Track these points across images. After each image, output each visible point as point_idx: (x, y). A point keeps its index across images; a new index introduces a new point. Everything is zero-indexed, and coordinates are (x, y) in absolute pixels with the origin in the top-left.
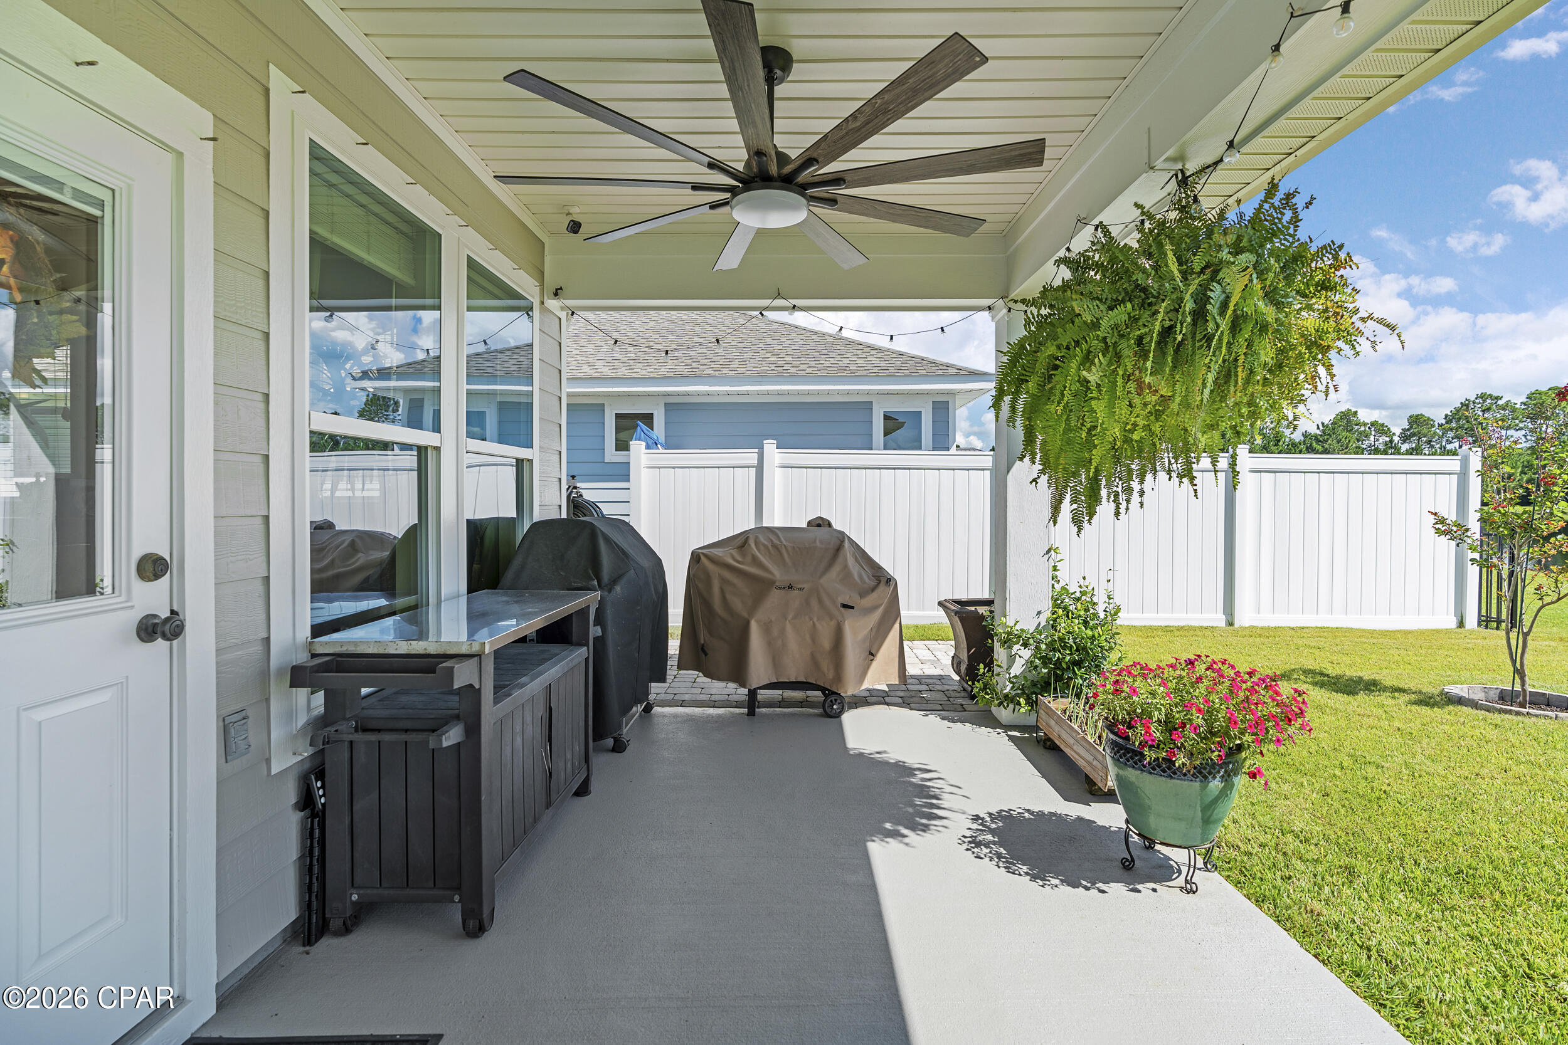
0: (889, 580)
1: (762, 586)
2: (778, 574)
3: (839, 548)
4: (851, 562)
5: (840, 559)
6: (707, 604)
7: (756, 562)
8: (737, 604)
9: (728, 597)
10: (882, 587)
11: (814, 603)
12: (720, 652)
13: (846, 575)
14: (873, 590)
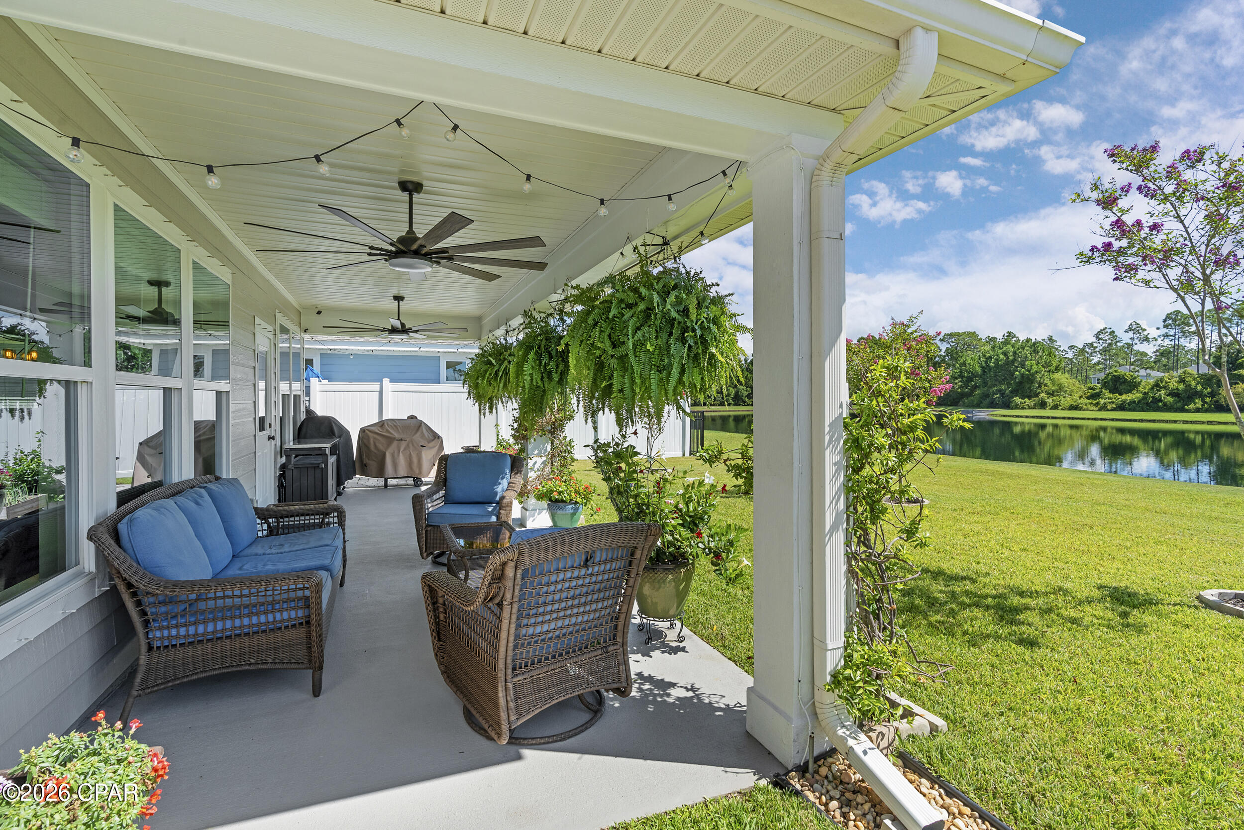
0: (439, 437)
1: (390, 440)
2: (396, 435)
3: (420, 426)
4: (424, 431)
5: (420, 430)
6: (367, 447)
7: (388, 431)
8: (381, 447)
9: (377, 444)
10: (436, 440)
11: (411, 445)
12: (373, 465)
13: (423, 436)
14: (433, 440)
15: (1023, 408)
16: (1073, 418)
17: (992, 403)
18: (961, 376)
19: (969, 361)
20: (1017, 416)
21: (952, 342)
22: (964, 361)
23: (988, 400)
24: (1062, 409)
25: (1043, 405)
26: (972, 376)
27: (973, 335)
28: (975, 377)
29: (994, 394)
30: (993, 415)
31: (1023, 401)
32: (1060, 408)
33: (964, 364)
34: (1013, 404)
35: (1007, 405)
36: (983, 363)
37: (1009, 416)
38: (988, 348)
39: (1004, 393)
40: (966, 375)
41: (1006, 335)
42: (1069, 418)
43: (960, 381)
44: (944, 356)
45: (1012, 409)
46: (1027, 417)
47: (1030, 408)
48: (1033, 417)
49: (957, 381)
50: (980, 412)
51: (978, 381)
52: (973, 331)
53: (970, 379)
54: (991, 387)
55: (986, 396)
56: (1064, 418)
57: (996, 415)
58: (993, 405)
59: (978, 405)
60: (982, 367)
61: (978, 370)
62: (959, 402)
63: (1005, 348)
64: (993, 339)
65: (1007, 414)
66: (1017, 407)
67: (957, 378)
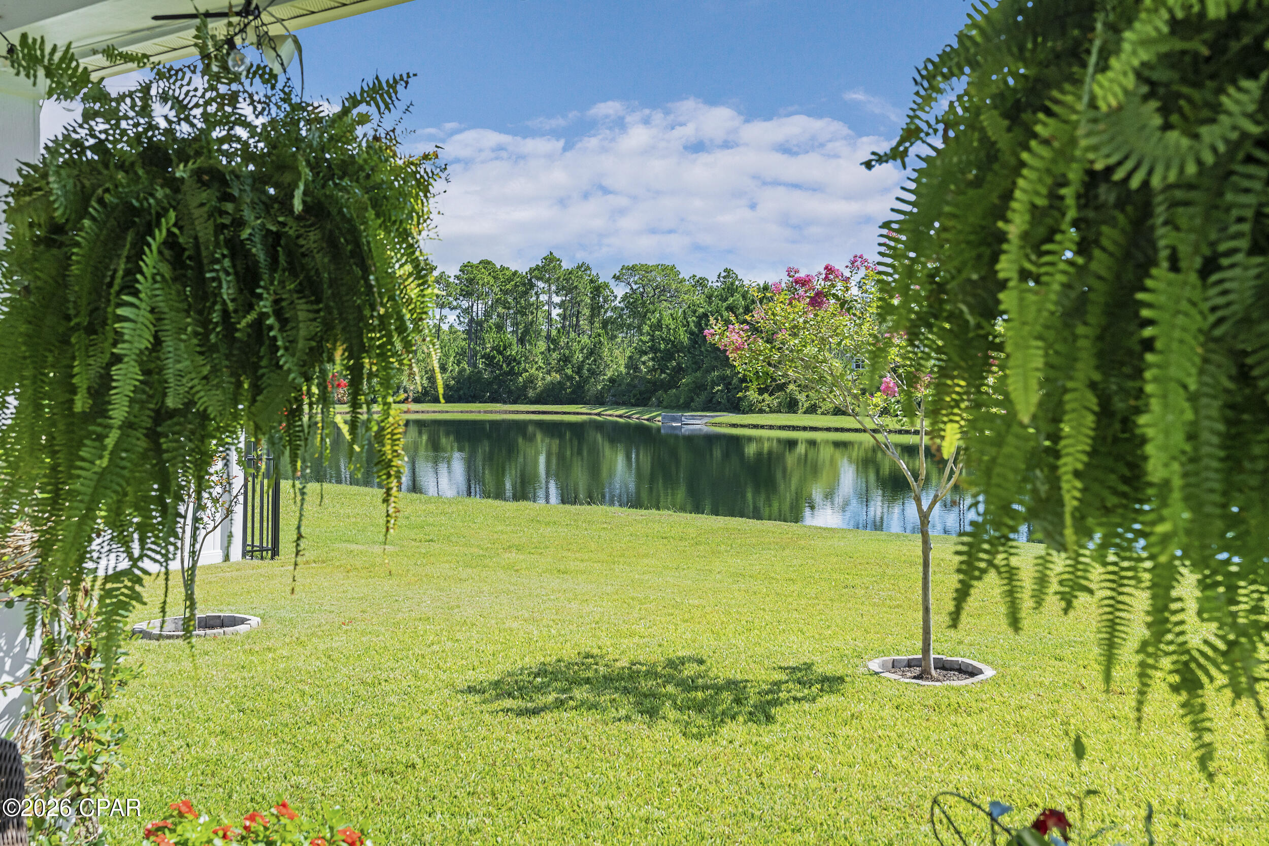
15: (761, 411)
16: (842, 430)
17: (710, 401)
18: (653, 349)
19: (667, 321)
20: (755, 427)
21: (636, 283)
22: (659, 321)
23: (703, 397)
24: (823, 414)
25: (792, 406)
26: (675, 348)
27: (669, 271)
28: (678, 352)
29: (714, 384)
30: (715, 424)
31: (760, 398)
32: (819, 411)
33: (658, 326)
34: (745, 404)
35: (735, 406)
36: (692, 325)
37: (742, 426)
38: (698, 298)
39: (730, 384)
40: (662, 346)
41: (723, 274)
42: (837, 430)
43: (653, 359)
44: (622, 309)
45: (744, 413)
46: (771, 427)
47: (772, 411)
48: (782, 428)
49: (644, 358)
50: (693, 417)
51: (682, 359)
52: (671, 264)
53: (669, 355)
54: (708, 371)
55: (699, 387)
56: (828, 429)
57: (720, 425)
58: (711, 405)
59: (687, 406)
60: (692, 333)
61: (684, 338)
62: (650, 398)
63: (731, 300)
64: (701, 283)
65: (739, 422)
66: (750, 410)
67: (646, 353)
